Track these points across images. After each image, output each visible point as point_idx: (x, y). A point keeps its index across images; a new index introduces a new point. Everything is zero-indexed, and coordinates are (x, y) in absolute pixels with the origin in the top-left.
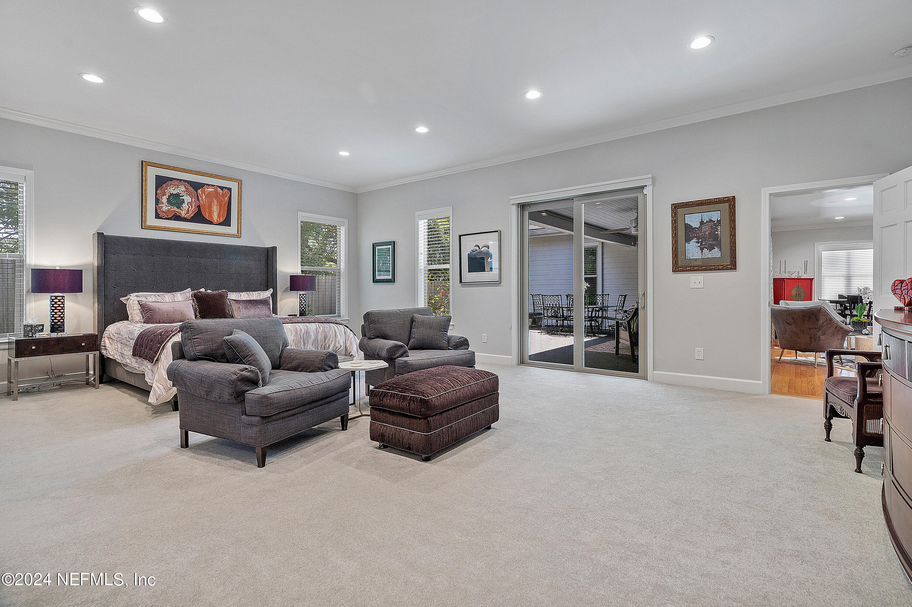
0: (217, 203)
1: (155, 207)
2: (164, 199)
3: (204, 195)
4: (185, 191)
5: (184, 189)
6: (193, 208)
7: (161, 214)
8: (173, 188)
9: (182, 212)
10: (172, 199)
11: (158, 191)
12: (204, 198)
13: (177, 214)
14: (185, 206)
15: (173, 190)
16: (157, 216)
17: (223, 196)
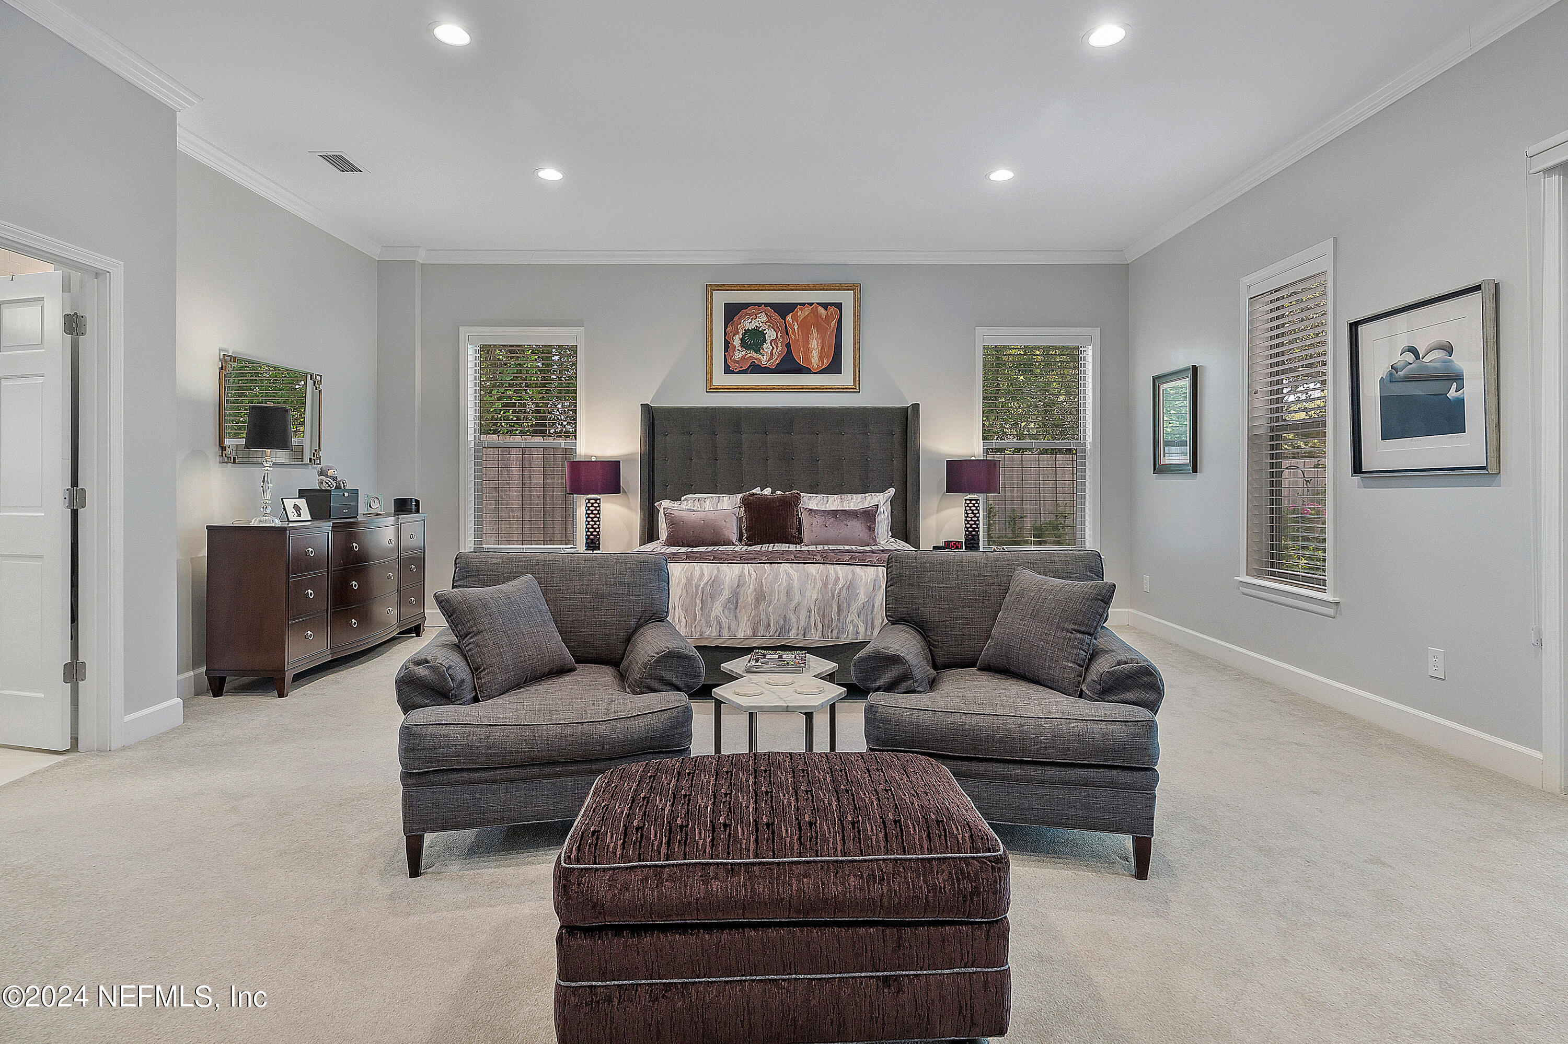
0: (818, 334)
1: (725, 355)
2: (737, 342)
3: (796, 324)
4: (766, 322)
5: (766, 318)
6: (780, 348)
7: (733, 366)
8: (750, 321)
9: (762, 358)
10: (747, 339)
11: (728, 329)
12: (796, 329)
13: (755, 362)
14: (767, 347)
15: (750, 323)
16: (728, 370)
17: (828, 319)
